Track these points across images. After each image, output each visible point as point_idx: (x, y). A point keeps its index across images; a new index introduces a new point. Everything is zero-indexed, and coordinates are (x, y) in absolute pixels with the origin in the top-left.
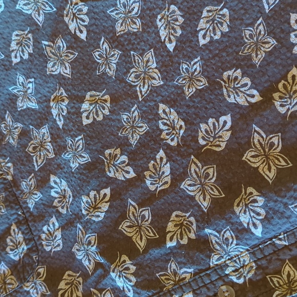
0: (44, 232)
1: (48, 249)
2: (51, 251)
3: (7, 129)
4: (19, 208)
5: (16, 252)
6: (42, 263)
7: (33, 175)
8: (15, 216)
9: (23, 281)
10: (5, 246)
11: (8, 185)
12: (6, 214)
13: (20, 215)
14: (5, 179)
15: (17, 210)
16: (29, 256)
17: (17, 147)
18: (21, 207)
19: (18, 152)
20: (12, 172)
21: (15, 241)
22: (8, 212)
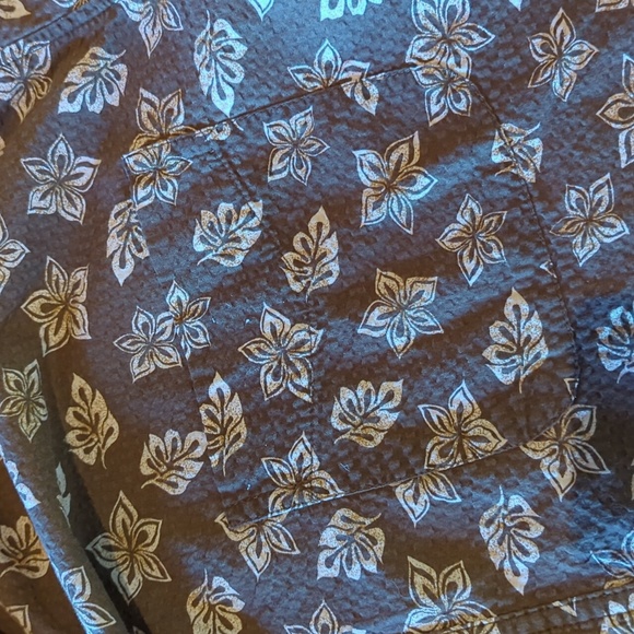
0: (608, 323)
1: (611, 365)
2: (617, 371)
3: (549, 51)
4: (544, 255)
5: (514, 361)
6: (589, 398)
7: (608, 176)
8: (529, 273)
9: (526, 435)
10: (483, 344)
11: (523, 194)
12: (503, 265)
13: (543, 272)
14: (516, 177)
15: (538, 258)
16: (554, 377)
17: (569, 102)
18: (551, 252)
19: (568, 115)
20: (538, 164)
21: (515, 335)
22: (512, 259)
